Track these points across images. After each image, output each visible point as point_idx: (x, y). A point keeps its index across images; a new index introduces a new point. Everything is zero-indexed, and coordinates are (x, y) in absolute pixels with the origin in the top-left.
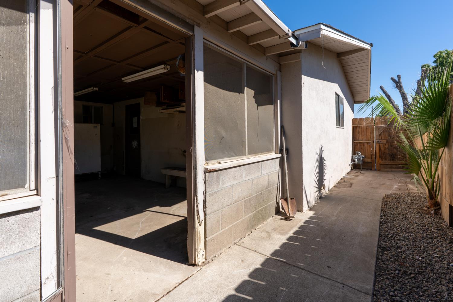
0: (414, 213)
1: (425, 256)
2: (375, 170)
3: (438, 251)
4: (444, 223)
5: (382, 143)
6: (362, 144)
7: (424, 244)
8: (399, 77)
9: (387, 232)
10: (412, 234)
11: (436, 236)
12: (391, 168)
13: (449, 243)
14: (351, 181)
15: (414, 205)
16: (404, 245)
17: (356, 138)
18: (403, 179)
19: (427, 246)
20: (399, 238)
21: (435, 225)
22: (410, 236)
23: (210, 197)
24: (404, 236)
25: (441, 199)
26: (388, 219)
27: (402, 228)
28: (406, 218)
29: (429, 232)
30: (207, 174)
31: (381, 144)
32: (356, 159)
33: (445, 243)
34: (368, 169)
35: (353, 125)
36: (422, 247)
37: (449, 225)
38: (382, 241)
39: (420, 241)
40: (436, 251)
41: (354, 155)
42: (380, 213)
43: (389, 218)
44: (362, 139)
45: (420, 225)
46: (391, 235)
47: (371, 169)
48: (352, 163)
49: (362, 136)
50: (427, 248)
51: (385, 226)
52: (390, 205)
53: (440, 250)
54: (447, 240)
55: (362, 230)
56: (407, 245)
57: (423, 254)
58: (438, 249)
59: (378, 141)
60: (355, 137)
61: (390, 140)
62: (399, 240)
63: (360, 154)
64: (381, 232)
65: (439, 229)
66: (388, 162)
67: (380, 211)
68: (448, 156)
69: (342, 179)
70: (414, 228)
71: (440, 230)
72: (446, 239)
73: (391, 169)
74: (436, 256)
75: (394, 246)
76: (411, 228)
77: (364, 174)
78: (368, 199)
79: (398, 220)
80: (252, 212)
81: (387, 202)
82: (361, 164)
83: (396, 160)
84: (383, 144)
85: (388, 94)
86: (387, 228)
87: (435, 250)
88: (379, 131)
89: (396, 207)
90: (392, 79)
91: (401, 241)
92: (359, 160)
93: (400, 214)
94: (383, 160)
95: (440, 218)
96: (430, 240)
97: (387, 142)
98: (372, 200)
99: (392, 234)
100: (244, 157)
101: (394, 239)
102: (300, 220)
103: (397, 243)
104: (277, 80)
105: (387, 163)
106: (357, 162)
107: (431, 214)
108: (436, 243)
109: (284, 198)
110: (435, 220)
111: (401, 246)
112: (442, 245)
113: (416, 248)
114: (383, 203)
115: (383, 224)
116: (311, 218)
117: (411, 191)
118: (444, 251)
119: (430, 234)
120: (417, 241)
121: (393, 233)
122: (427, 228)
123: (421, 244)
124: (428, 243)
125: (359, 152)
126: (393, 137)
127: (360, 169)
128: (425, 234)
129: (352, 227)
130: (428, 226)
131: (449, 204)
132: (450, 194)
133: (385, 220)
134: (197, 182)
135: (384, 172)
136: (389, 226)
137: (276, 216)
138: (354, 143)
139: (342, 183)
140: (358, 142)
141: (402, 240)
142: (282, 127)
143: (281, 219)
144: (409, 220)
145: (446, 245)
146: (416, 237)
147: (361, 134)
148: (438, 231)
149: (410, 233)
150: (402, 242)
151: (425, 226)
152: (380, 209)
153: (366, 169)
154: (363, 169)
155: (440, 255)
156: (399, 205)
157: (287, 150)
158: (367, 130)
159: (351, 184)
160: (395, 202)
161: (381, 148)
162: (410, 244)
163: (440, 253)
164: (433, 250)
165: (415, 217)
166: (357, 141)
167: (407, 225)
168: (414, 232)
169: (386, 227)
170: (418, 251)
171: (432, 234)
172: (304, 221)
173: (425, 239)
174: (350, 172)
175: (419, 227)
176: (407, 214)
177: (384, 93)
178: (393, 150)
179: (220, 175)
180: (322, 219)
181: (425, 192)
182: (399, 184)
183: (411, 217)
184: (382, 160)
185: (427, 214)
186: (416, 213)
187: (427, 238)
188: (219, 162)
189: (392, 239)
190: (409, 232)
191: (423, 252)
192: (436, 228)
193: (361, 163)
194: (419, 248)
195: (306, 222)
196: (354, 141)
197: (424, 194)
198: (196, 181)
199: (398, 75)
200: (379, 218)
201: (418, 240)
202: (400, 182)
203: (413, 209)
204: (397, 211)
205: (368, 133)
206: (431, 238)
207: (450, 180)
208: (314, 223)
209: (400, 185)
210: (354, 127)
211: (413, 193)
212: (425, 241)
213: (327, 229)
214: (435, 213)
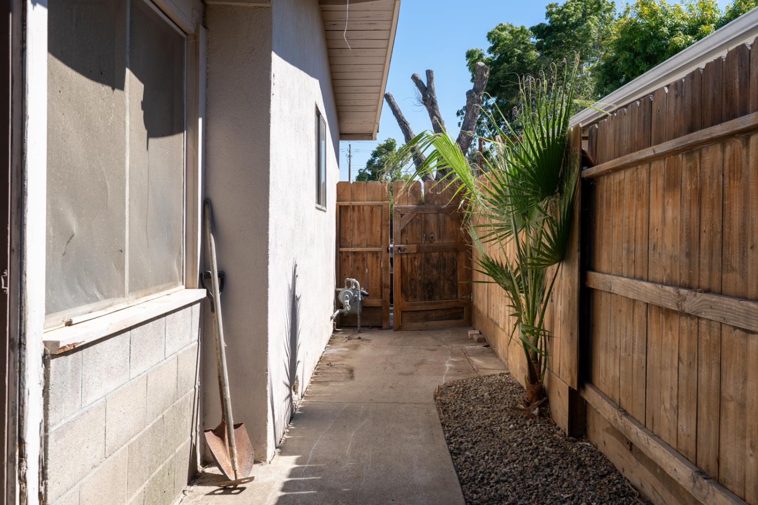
0: (503, 420)
1: (550, 502)
2: (390, 328)
3: (567, 487)
4: (558, 432)
5: (407, 254)
6: (360, 257)
7: (540, 480)
8: (429, 73)
9: (471, 470)
10: (515, 465)
11: (555, 458)
12: (427, 319)
13: (577, 469)
14: (348, 362)
15: (498, 403)
16: (510, 491)
17: (345, 239)
18: (456, 347)
19: (547, 483)
20: (496, 479)
21: (546, 438)
22: (513, 470)
23: (56, 441)
24: (503, 472)
25: (550, 380)
26: (461, 443)
27: (494, 456)
28: (494, 435)
29: (541, 453)
30: (53, 362)
31: (405, 257)
32: (347, 298)
33: (573, 470)
34: (373, 327)
35: (337, 201)
36: (540, 486)
37: (567, 433)
38: (469, 493)
39: (533, 475)
40: (564, 488)
41: (339, 289)
42: (442, 432)
43: (463, 440)
44: (359, 243)
45: (522, 443)
46: (481, 475)
47: (380, 327)
48: (338, 311)
49: (360, 233)
50: (548, 485)
51: (463, 459)
52: (455, 411)
53: (569, 485)
54: (573, 463)
55: (422, 476)
56: (515, 489)
57: (546, 499)
58: (566, 483)
59: (399, 248)
60: (343, 236)
61: (426, 245)
62: (497, 482)
63: (356, 285)
64: (460, 473)
65: (555, 444)
66: (420, 305)
67: (440, 427)
68: (568, 282)
69: (322, 359)
70: (514, 453)
71: (557, 445)
72: (571, 462)
73: (426, 323)
74: (566, 497)
75: (495, 496)
76: (509, 452)
77: (369, 340)
78: (404, 403)
79: (480, 440)
80: (143, 481)
81: (444, 404)
82: (358, 314)
83: (437, 297)
84: (409, 257)
85: (403, 118)
86: (467, 463)
87: (561, 487)
88: (401, 222)
89: (468, 413)
90: (414, 78)
91: (502, 484)
92: (353, 301)
93: (480, 427)
94: (410, 299)
95: (548, 422)
96: (548, 470)
97: (419, 251)
98: (414, 405)
99: (481, 472)
100: (121, 304)
101: (488, 483)
102: (269, 486)
103: (497, 490)
104: (197, 54)
105: (418, 308)
106: (348, 308)
107: (533, 417)
108: (559, 473)
109: (213, 428)
110: (542, 427)
111: (506, 494)
112: (569, 474)
113: (531, 492)
114: (439, 407)
115: (456, 454)
116: (293, 473)
117: (482, 373)
118: (575, 485)
119: (543, 457)
120: (528, 477)
121: (482, 470)
122: (535, 446)
123: (537, 480)
124: (546, 477)
125: (354, 280)
126: (432, 237)
127: (357, 327)
128: (536, 460)
129: (399, 476)
130: (536, 443)
131: (569, 387)
132: (571, 364)
133: (457, 446)
134: (26, 392)
135: (410, 332)
136: (469, 458)
137: (192, 488)
138: (341, 252)
139: (328, 371)
140: (350, 250)
141: (504, 481)
142: (206, 202)
143: (212, 493)
144: (500, 436)
145: (575, 472)
146: (524, 468)
147: (359, 227)
148: (555, 448)
149: (511, 464)
150: (504, 484)
151: (531, 444)
152: (439, 421)
153: (368, 327)
154: (362, 327)
155: (571, 493)
156: (471, 408)
157: (222, 276)
158: (372, 217)
159: (351, 371)
160: (462, 403)
161: (406, 268)
162: (519, 486)
163: (571, 490)
164: (558, 487)
165: (507, 429)
166: (348, 247)
167: (500, 448)
168: (518, 459)
169: (466, 461)
170: (536, 495)
171: (547, 457)
172: (279, 485)
173: (540, 469)
174: (332, 338)
175: (521, 448)
176: (491, 425)
177: (394, 113)
178: (431, 271)
179: (81, 364)
180: (321, 470)
181: (508, 372)
182: (453, 359)
183: (501, 431)
184: (407, 301)
185: (527, 418)
186: (507, 420)
187: (542, 468)
188: (67, 320)
189: (484, 485)
190: (509, 461)
191: (545, 495)
192: (551, 444)
193: (358, 310)
194: (535, 489)
195: (286, 487)
196: (340, 247)
197: (507, 376)
198: (24, 388)
199: (428, 69)
200: (444, 443)
201: (528, 474)
202: (453, 354)
203: (499, 411)
204: (472, 422)
205: (374, 226)
206: (548, 466)
207: (572, 334)
208: (308, 485)
209: (456, 362)
210: (340, 206)
211: (487, 376)
212: (540, 473)
213: (347, 492)
214: (541, 414)
